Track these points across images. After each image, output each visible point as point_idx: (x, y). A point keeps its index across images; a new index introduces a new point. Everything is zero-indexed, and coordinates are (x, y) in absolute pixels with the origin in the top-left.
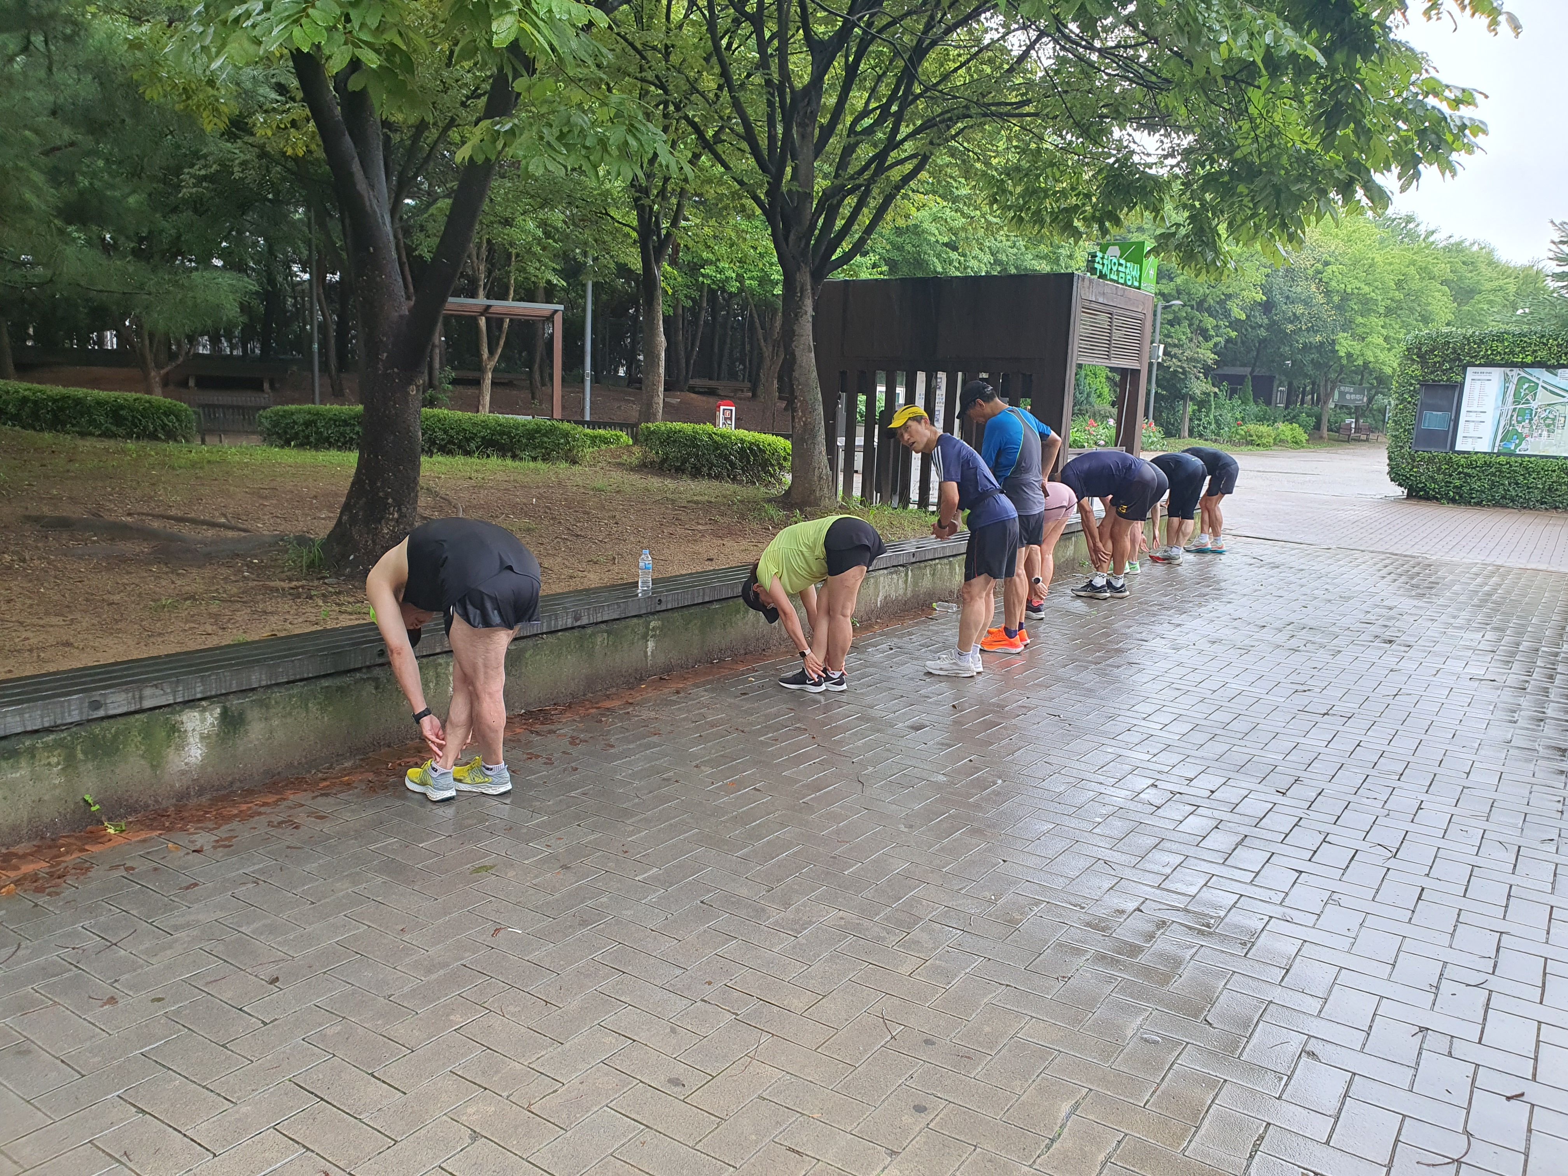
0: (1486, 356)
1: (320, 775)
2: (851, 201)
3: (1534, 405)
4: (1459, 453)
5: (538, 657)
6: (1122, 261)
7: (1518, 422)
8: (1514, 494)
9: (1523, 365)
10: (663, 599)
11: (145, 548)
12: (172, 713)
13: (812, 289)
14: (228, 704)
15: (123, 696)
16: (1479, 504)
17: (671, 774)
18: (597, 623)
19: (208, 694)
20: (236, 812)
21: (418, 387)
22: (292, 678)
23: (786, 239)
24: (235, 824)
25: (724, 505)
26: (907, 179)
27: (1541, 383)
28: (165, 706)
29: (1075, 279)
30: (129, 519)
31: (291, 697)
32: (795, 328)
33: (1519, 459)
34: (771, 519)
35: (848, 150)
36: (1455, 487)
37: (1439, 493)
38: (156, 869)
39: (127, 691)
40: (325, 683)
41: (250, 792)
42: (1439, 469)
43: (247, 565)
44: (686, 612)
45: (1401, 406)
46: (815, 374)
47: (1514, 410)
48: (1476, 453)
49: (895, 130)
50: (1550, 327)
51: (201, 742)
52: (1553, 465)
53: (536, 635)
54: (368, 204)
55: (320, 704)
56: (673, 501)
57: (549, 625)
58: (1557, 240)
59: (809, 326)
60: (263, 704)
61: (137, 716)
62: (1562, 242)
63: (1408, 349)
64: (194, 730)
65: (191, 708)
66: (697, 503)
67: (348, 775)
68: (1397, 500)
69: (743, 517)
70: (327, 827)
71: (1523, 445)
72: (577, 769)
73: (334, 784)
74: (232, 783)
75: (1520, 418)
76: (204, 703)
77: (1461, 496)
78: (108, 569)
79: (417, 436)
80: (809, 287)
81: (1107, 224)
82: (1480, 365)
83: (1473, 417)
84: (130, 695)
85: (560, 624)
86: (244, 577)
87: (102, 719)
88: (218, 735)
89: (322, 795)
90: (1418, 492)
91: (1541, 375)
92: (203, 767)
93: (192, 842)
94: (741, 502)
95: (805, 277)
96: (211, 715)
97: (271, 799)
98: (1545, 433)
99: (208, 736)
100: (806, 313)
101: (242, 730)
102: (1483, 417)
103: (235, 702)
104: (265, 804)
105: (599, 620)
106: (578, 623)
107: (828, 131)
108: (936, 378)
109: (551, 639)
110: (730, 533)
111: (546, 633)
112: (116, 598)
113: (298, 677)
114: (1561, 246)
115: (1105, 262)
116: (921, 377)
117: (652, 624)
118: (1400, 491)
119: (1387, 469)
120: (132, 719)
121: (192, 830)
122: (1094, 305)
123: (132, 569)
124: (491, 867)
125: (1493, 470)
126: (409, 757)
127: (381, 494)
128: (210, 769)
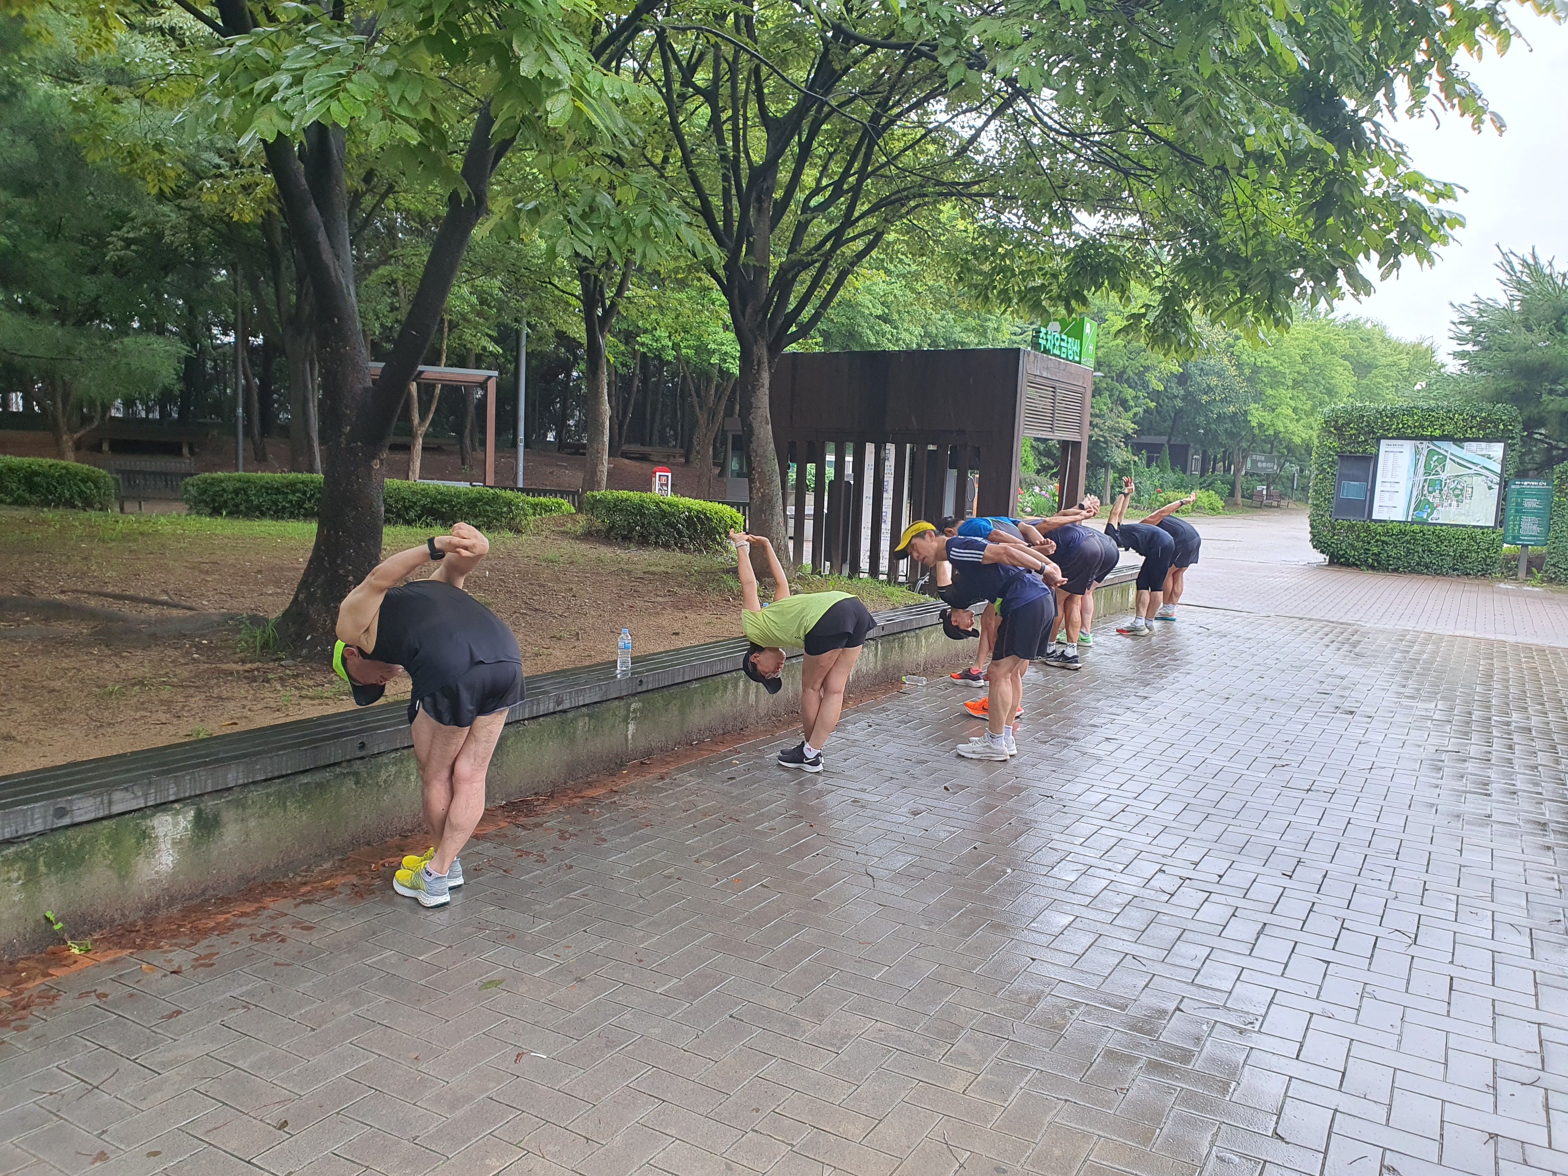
0: (1398, 429)
1: (299, 879)
2: (807, 277)
3: (1443, 476)
4: (1376, 521)
5: (519, 746)
6: (1064, 337)
7: (1430, 492)
8: (1428, 560)
9: (1432, 438)
10: (644, 680)
11: (85, 630)
12: (143, 818)
13: (769, 362)
14: (202, 806)
15: (91, 801)
16: (1396, 570)
17: (672, 870)
18: (578, 707)
19: (182, 796)
20: (213, 924)
21: (381, 461)
22: (270, 775)
23: (743, 314)
24: (213, 939)
25: (681, 576)
26: (861, 255)
27: (1449, 456)
28: (135, 811)
29: (1021, 354)
30: (63, 597)
31: (268, 795)
32: (754, 399)
33: (1431, 528)
34: (731, 590)
35: (801, 228)
36: (1374, 554)
37: (1359, 560)
38: (131, 995)
39: (94, 796)
40: (305, 779)
41: (225, 901)
42: (1358, 537)
43: (195, 646)
44: (666, 692)
45: (1321, 476)
46: (772, 445)
47: (1425, 480)
48: (1392, 521)
49: (851, 208)
50: (1456, 402)
51: (173, 847)
52: (1464, 533)
53: (518, 721)
54: (333, 274)
55: (299, 802)
56: (629, 573)
57: (531, 711)
58: (1456, 320)
59: (766, 399)
60: (240, 804)
61: (105, 823)
62: (1461, 323)
63: (1326, 422)
64: (165, 835)
65: (164, 811)
66: (653, 573)
67: (327, 879)
68: (1319, 567)
69: (701, 588)
70: (314, 938)
71: (1435, 515)
72: (571, 867)
73: (316, 889)
74: (204, 892)
75: (1431, 489)
76: (176, 806)
77: (1379, 563)
78: (46, 652)
79: (379, 511)
80: (766, 360)
82: (1393, 438)
83: (1387, 487)
84: (99, 799)
85: (542, 710)
86: (194, 659)
87: (67, 827)
88: (191, 839)
89: (305, 902)
90: (1339, 559)
91: (1449, 448)
92: (174, 874)
93: (171, 961)
94: (699, 572)
95: (761, 351)
96: (185, 818)
97: (249, 908)
98: (1454, 503)
99: (181, 842)
100: (763, 386)
101: (217, 833)
102: (1396, 487)
103: (210, 804)
104: (244, 914)
105: (581, 703)
106: (560, 708)
107: (782, 206)
108: (885, 449)
109: (532, 726)
110: (689, 604)
111: (527, 719)
112: (57, 684)
113: (276, 774)
114: (1460, 326)
115: (1049, 337)
116: (870, 448)
117: (633, 706)
118: (1321, 558)
119: (1309, 536)
120: (99, 826)
121: (166, 948)
122: (1038, 380)
123: (71, 651)
124: (500, 982)
125: (1408, 538)
126: (391, 856)
127: (341, 572)
128: (181, 877)
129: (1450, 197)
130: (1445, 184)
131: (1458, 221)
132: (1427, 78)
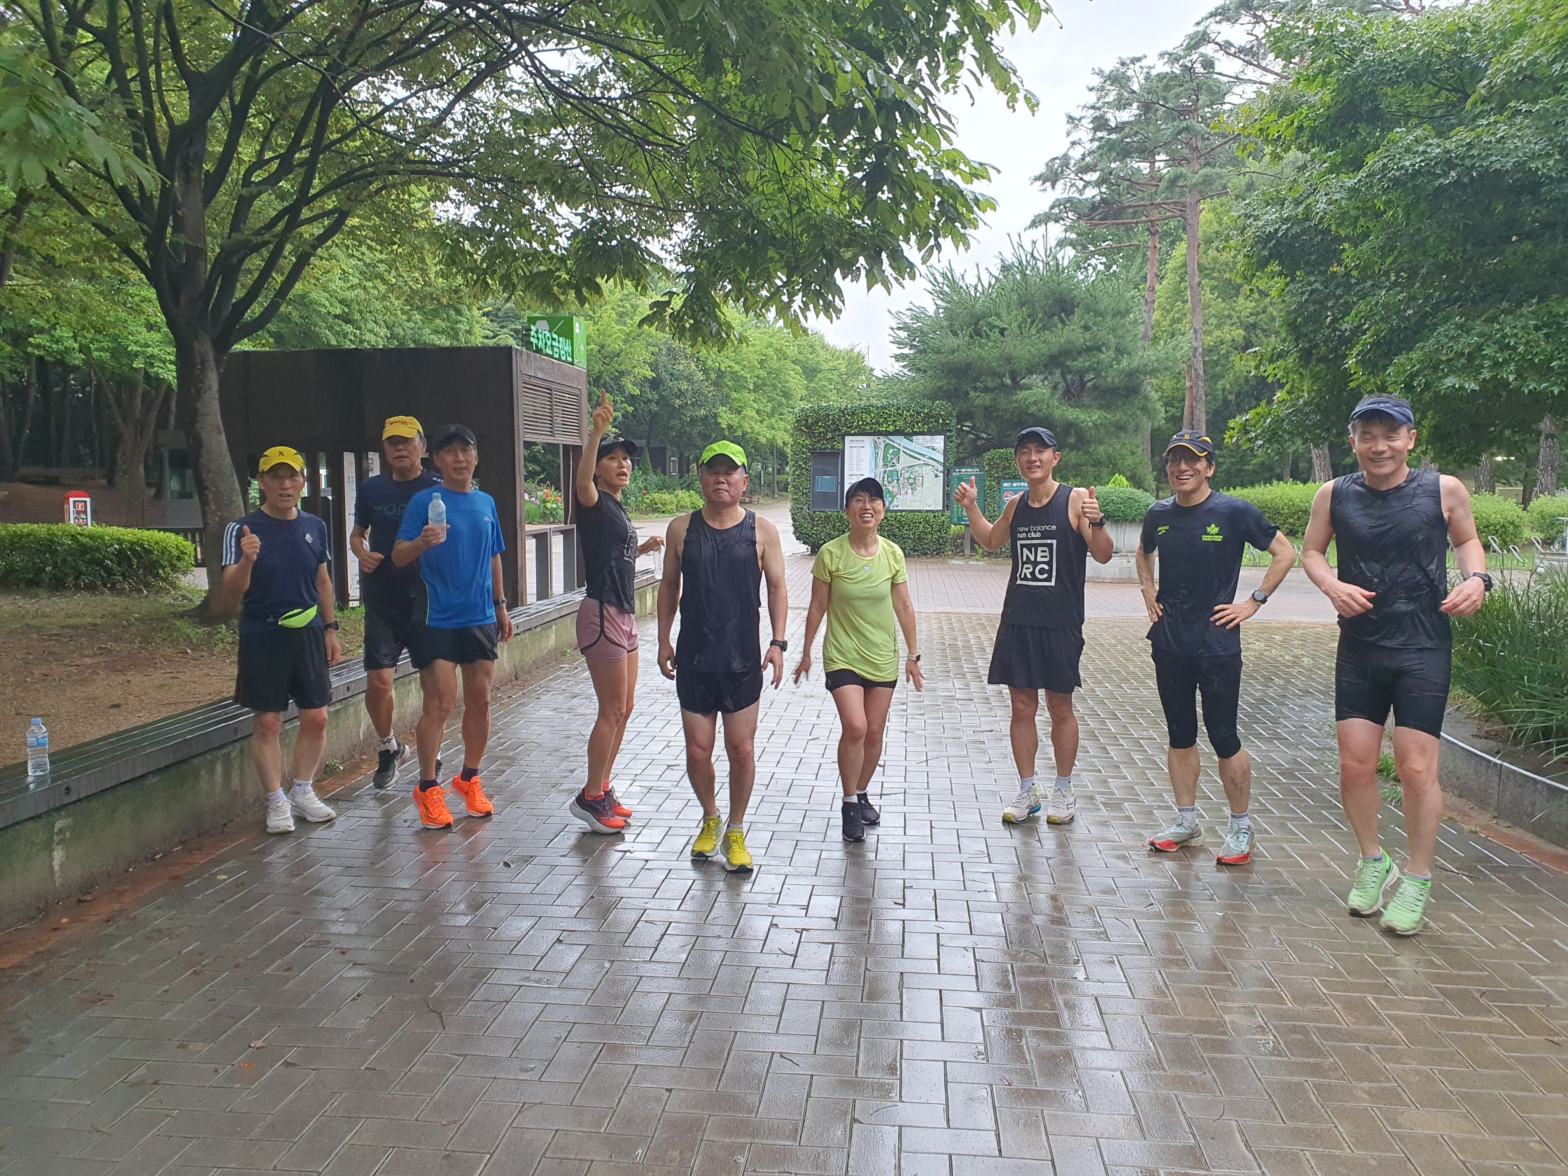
0: (858, 426)
2: (256, 262)
3: (899, 467)
6: (555, 336)
9: (887, 434)
10: (73, 786)
13: (216, 360)
23: (177, 303)
25: (116, 627)
26: (321, 240)
27: (902, 449)
29: (514, 353)
32: (198, 405)
34: (187, 639)
35: (244, 204)
42: (834, 526)
44: (109, 796)
45: (797, 472)
46: (229, 459)
47: (885, 472)
49: (306, 183)
50: (903, 400)
52: (918, 517)
56: (39, 629)
58: (895, 326)
59: (216, 405)
62: (899, 328)
63: (797, 421)
66: (75, 627)
68: (803, 556)
69: (146, 640)
80: (211, 358)
81: (584, 290)
82: (855, 434)
91: (900, 441)
94: (141, 620)
95: (205, 347)
98: (910, 491)
100: (210, 388)
107: (216, 181)
108: (367, 458)
110: (131, 663)
114: (897, 332)
115: (540, 336)
116: (349, 459)
117: (58, 825)
118: (805, 548)
119: (792, 529)
122: (533, 380)
129: (984, 178)
130: (981, 164)
131: (992, 204)
132: (961, 51)
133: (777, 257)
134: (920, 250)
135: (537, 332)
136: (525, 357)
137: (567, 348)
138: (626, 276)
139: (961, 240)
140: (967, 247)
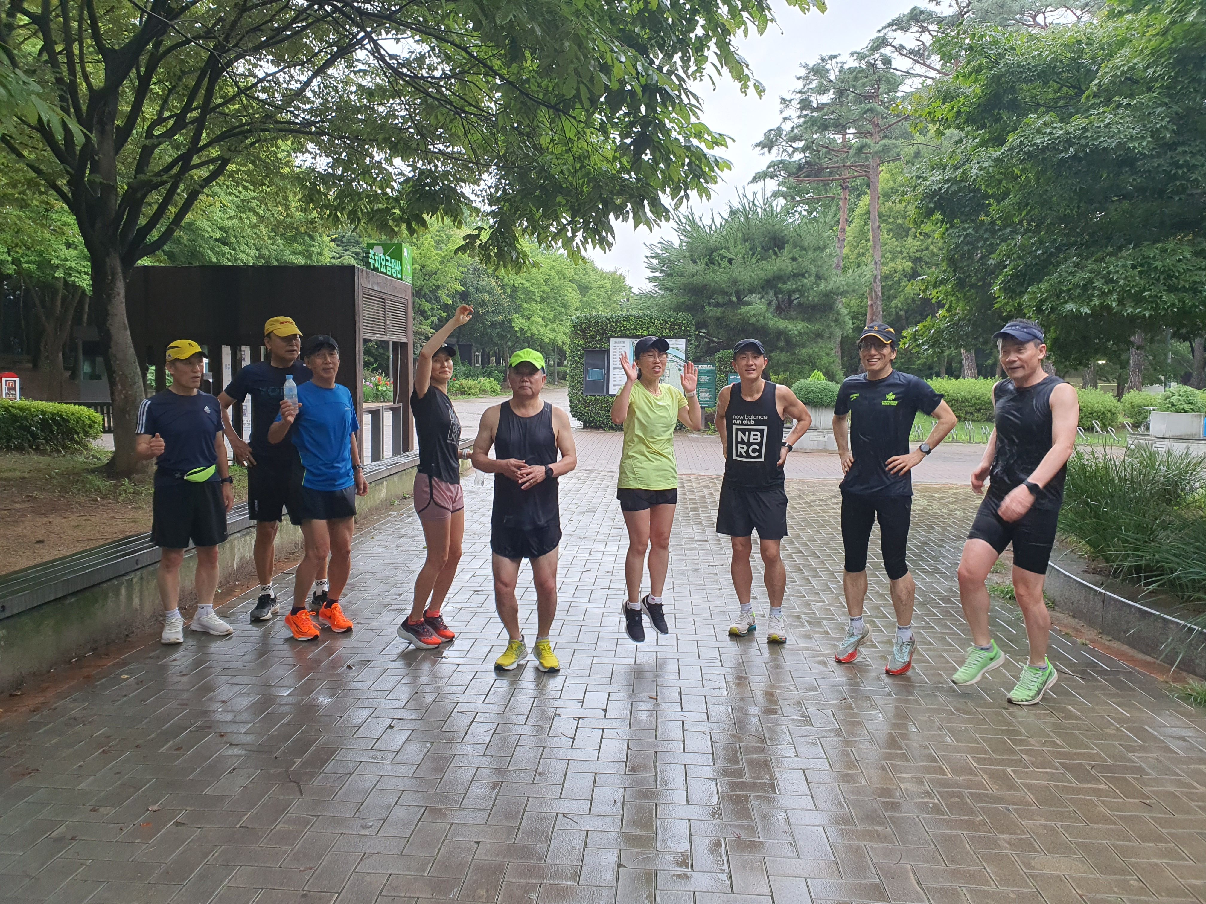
0: (621, 331)
2: (156, 197)
6: (388, 258)
13: (123, 272)
25: (41, 479)
26: (207, 181)
29: (356, 270)
32: (109, 307)
34: (98, 490)
35: (147, 151)
45: (574, 366)
46: (132, 350)
49: (196, 137)
50: (654, 312)
58: (649, 255)
62: (652, 257)
63: (574, 326)
69: (64, 490)
80: (120, 271)
81: (413, 224)
82: (618, 337)
90: (590, 424)
94: (61, 475)
95: (115, 262)
100: (119, 294)
108: (241, 350)
110: (53, 508)
115: (376, 258)
116: (226, 351)
118: (579, 424)
122: (371, 292)
129: (722, 145)
130: (720, 135)
131: (728, 165)
132: (706, 49)
133: (565, 202)
134: (673, 199)
135: (374, 255)
136: (364, 274)
137: (397, 268)
138: (446, 213)
139: (705, 192)
140: (709, 197)
